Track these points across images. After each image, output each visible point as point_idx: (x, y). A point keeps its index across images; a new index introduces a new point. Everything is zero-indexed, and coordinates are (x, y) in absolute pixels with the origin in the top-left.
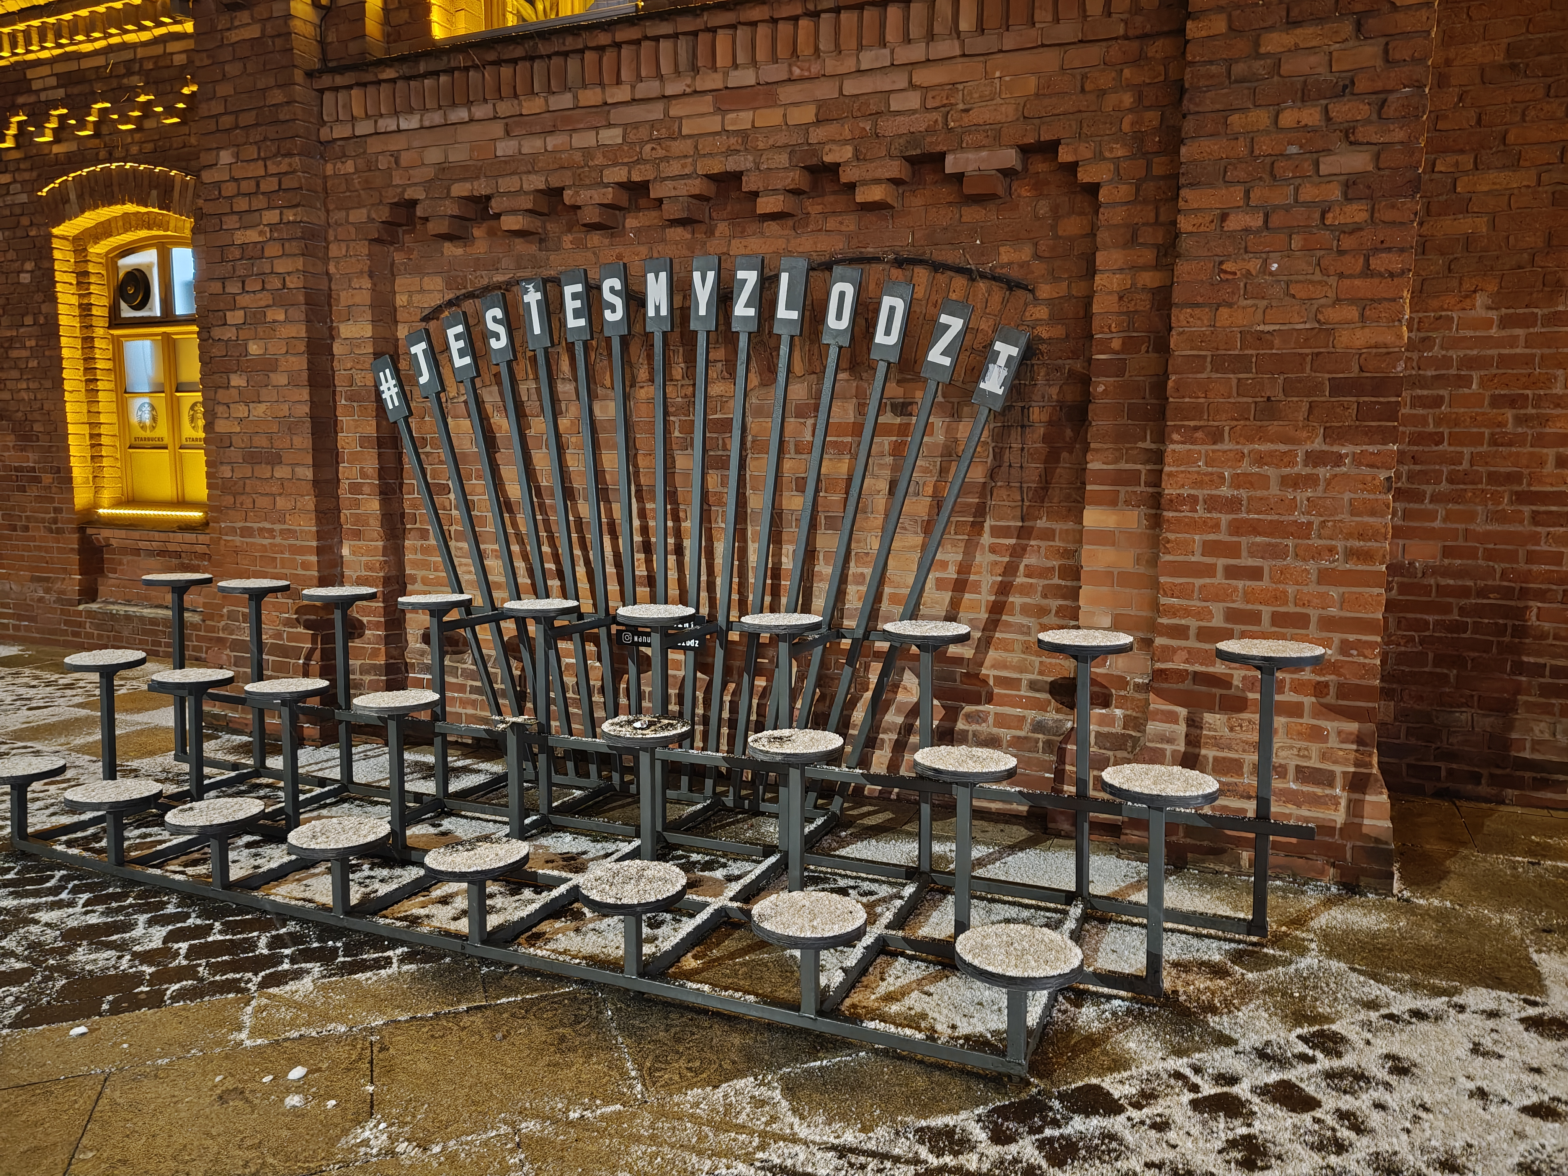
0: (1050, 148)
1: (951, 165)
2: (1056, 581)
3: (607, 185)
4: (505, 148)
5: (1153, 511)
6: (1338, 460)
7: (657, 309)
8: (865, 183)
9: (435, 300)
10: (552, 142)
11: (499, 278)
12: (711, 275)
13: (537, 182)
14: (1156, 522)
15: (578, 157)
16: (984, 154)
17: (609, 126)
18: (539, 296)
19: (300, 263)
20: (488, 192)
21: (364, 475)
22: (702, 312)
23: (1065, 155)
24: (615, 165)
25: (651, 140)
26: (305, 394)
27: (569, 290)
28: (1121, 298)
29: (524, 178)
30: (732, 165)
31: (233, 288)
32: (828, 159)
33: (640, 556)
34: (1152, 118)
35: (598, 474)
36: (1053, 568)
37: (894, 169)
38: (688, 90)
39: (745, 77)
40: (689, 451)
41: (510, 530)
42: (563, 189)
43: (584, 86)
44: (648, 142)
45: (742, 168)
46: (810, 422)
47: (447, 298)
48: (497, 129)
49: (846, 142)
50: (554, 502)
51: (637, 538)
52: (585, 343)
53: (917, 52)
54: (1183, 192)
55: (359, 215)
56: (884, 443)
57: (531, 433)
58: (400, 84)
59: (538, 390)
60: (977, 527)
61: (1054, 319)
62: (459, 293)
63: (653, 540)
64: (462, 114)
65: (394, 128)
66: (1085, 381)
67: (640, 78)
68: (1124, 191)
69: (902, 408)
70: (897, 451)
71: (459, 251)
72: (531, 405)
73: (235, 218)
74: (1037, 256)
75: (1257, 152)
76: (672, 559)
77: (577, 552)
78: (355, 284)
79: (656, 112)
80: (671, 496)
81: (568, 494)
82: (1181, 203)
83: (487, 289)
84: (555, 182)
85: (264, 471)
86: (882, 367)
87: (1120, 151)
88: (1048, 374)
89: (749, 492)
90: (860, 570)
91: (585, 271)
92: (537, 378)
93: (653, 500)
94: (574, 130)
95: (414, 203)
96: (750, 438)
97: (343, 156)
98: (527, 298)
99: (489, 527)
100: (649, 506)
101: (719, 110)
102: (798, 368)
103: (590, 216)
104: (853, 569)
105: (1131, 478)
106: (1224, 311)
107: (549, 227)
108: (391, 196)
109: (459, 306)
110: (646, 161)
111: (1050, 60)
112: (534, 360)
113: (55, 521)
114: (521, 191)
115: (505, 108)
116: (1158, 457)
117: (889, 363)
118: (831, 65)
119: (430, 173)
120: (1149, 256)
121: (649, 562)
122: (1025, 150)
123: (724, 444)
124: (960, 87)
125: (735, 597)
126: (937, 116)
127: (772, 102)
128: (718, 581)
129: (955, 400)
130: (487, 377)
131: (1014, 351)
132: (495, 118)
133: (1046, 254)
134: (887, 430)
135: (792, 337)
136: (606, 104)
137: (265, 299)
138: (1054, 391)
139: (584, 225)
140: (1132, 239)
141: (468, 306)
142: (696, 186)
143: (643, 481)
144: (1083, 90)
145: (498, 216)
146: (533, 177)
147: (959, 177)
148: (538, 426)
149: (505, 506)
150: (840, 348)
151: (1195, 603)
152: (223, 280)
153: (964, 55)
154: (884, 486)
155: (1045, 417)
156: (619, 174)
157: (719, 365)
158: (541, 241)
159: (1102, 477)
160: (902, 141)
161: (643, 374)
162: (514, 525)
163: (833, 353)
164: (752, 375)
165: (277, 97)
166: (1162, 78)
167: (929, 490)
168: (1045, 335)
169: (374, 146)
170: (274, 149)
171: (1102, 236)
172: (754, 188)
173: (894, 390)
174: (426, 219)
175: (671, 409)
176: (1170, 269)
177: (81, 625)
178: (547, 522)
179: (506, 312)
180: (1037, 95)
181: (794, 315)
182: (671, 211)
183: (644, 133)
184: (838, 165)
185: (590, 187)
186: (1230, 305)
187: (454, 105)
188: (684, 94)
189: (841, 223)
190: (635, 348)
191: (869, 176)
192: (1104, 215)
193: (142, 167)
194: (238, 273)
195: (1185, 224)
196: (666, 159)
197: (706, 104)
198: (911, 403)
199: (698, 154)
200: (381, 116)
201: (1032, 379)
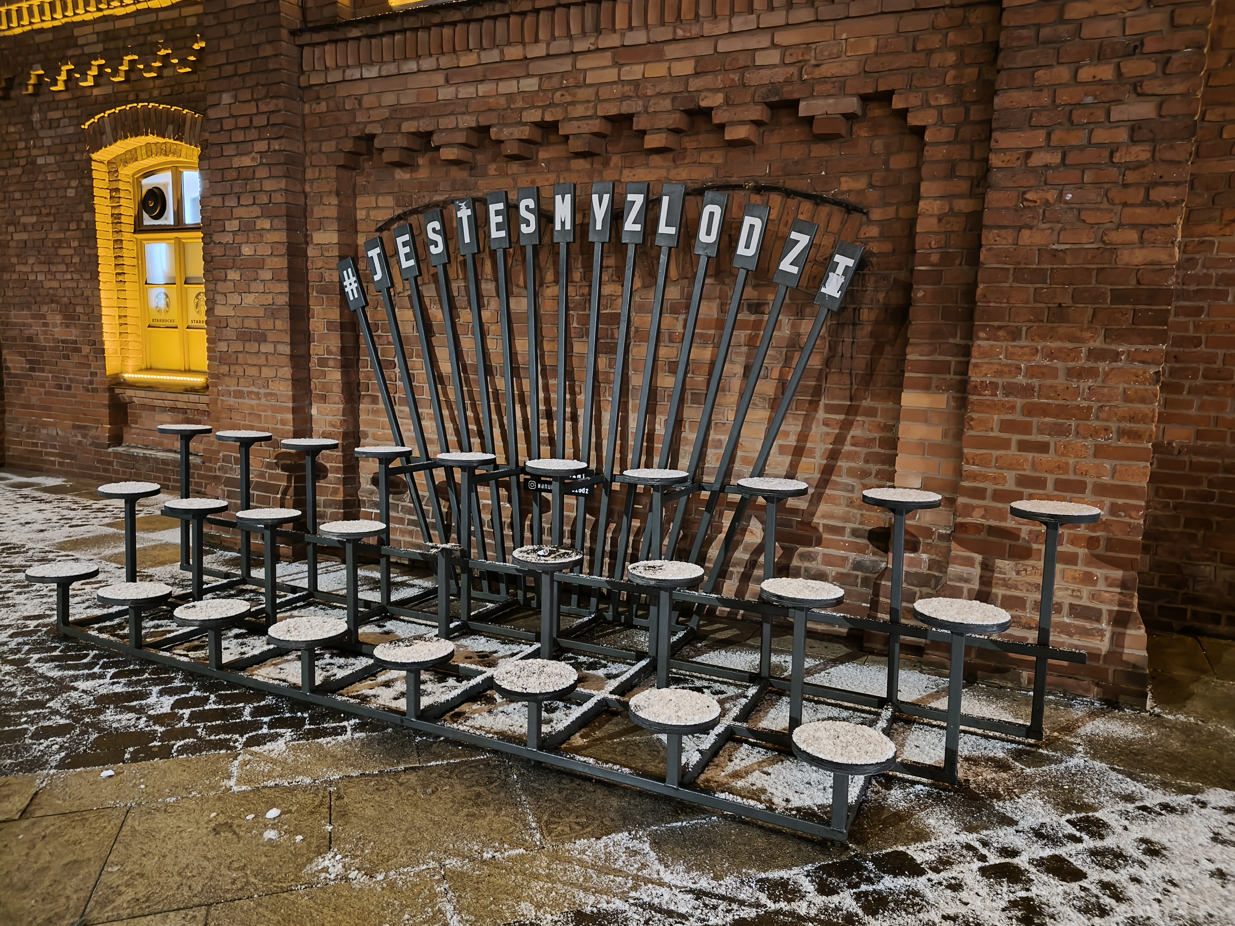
0: (886, 97)
1: (803, 110)
2: (877, 449)
3: (525, 124)
4: (445, 93)
5: (959, 395)
6: (1116, 356)
7: (563, 224)
8: (733, 123)
9: (387, 215)
10: (483, 89)
11: (437, 198)
12: (606, 197)
13: (469, 121)
14: (962, 403)
15: (502, 101)
16: (831, 101)
17: (528, 76)
18: (469, 212)
19: (283, 184)
20: (430, 129)
21: (329, 352)
22: (599, 227)
23: (898, 103)
24: (533, 107)
25: (562, 88)
26: (284, 287)
27: (493, 208)
28: (940, 220)
29: (459, 117)
30: (626, 108)
31: (231, 202)
32: (703, 104)
33: (543, 422)
34: (971, 73)
35: (513, 354)
36: (875, 439)
37: (757, 113)
38: (592, 48)
39: (639, 37)
40: (584, 339)
41: (442, 398)
42: (489, 127)
43: (509, 44)
44: (557, 90)
45: (633, 111)
46: (682, 317)
47: (397, 213)
48: (439, 78)
49: (717, 90)
50: (477, 377)
51: (542, 407)
52: (505, 250)
53: (777, 18)
54: (995, 135)
55: (329, 146)
56: (741, 335)
57: (460, 321)
58: (364, 41)
59: (467, 288)
60: (814, 405)
61: (883, 237)
62: (406, 209)
63: (554, 409)
64: (412, 66)
65: (358, 76)
66: (908, 288)
67: (554, 38)
68: (946, 133)
69: (756, 307)
70: (751, 343)
71: (407, 176)
72: (461, 301)
73: (234, 146)
74: (871, 185)
75: (1058, 101)
76: (569, 424)
77: (494, 417)
78: (326, 201)
79: (565, 65)
80: (569, 374)
81: (488, 370)
82: (993, 143)
83: (427, 207)
84: (483, 122)
85: (253, 347)
86: (742, 274)
87: (943, 101)
88: (876, 282)
89: (631, 372)
90: (718, 437)
91: (506, 193)
92: (465, 278)
93: (555, 376)
94: (500, 79)
95: (371, 137)
96: (633, 329)
97: (318, 99)
98: (460, 214)
99: (425, 395)
100: (551, 382)
101: (617, 64)
102: (673, 274)
103: (510, 149)
104: (713, 436)
105: (943, 367)
106: (1025, 233)
107: (478, 157)
108: (354, 131)
109: (406, 220)
110: (557, 105)
111: (888, 24)
112: (464, 263)
113: (91, 383)
114: (456, 129)
115: (445, 61)
116: (966, 351)
117: (748, 271)
118: (708, 28)
119: (386, 113)
120: (963, 186)
121: (550, 426)
122: (865, 99)
123: (612, 334)
124: (814, 46)
125: (618, 455)
126: (793, 70)
127: (660, 58)
128: (605, 443)
129: (799, 302)
130: (426, 276)
131: (851, 262)
132: (438, 69)
133: (878, 184)
134: (744, 325)
135: (670, 248)
136: (526, 58)
137: (256, 211)
138: (881, 296)
139: (507, 156)
140: (951, 173)
141: (413, 219)
142: (596, 126)
143: (547, 362)
144: (914, 50)
145: (438, 148)
146: (467, 117)
147: (810, 120)
148: (466, 316)
149: (437, 378)
150: (709, 257)
151: (991, 471)
152: (223, 195)
153: (817, 21)
154: (739, 370)
155: (873, 316)
156: (534, 116)
157: (610, 270)
158: (471, 169)
159: (917, 366)
160: (764, 90)
161: (549, 276)
162: (445, 394)
163: (703, 261)
164: (636, 278)
165: (267, 50)
166: (981, 40)
167: (776, 374)
168: (875, 250)
169: (342, 91)
170: (264, 92)
171: (925, 170)
172: (641, 127)
173: (751, 293)
174: (382, 150)
175: (571, 305)
176: (982, 197)
177: (110, 463)
178: (470, 392)
179: (443, 225)
180: (876, 54)
181: (672, 230)
182: (575, 145)
183: (555, 82)
184: (711, 109)
185: (511, 125)
186: (1031, 228)
187: (406, 59)
188: (589, 51)
189: (712, 157)
190: (544, 255)
191: (735, 118)
192: (928, 152)
193: (161, 107)
194: (235, 191)
195: (995, 160)
196: (573, 103)
197: (606, 59)
198: (764, 304)
199: (598, 100)
200: (348, 66)
201: (863, 286)
